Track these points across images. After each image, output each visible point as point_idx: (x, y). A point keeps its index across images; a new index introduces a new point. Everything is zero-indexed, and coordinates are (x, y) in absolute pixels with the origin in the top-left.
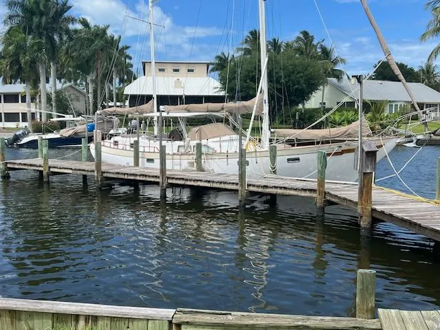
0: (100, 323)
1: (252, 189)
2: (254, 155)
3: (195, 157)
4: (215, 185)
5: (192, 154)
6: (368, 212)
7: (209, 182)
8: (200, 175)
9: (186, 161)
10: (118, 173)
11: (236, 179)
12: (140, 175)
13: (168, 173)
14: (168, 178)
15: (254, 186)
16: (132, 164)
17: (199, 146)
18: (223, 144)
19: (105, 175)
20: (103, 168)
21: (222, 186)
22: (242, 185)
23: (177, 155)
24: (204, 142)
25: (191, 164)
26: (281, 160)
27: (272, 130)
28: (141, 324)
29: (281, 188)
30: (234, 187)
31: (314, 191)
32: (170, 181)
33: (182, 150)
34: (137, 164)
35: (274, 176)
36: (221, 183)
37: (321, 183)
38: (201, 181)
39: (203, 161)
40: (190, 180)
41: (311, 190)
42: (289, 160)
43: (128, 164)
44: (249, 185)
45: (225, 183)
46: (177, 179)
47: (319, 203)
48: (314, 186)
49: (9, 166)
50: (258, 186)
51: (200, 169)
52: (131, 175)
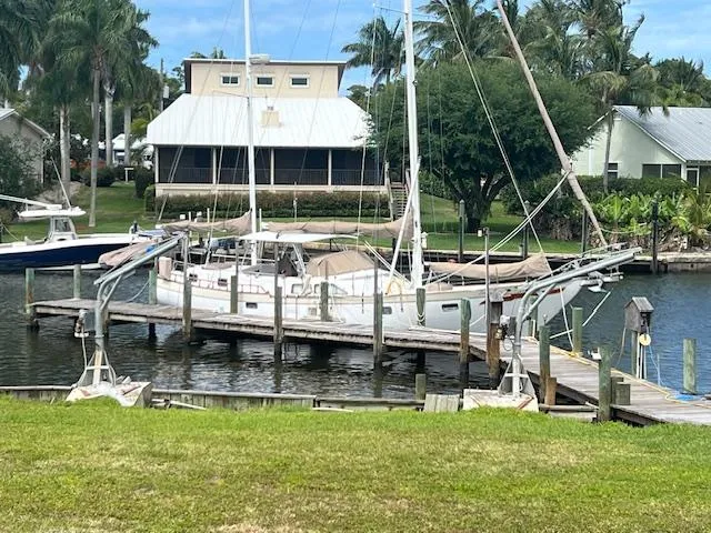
0: (275, 402)
1: (390, 343)
2: (398, 299)
3: (319, 301)
4: (345, 339)
5: (314, 297)
6: (495, 364)
7: (338, 334)
8: (326, 326)
9: (307, 306)
10: (216, 323)
11: (371, 331)
12: (247, 326)
13: (284, 323)
14: (285, 329)
15: (392, 339)
16: (228, 310)
17: (325, 286)
18: (356, 282)
19: (196, 325)
20: (194, 316)
21: (354, 340)
22: (377, 339)
23: (291, 297)
24: (331, 280)
25: (314, 311)
26: (432, 307)
27: (427, 264)
28: (299, 402)
29: (423, 342)
30: (368, 341)
31: (458, 344)
32: (287, 333)
33: (298, 291)
34: (234, 310)
35: (421, 328)
36: (352, 335)
37: (465, 335)
38: (328, 333)
39: (329, 306)
40: (314, 332)
41: (454, 344)
42: (444, 306)
43: (222, 309)
44: (386, 339)
45: (357, 336)
46: (296, 330)
47: (463, 357)
48: (458, 339)
49: (39, 310)
50: (397, 340)
51: (326, 318)
52: (233, 325)
